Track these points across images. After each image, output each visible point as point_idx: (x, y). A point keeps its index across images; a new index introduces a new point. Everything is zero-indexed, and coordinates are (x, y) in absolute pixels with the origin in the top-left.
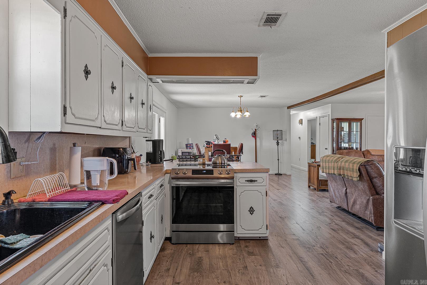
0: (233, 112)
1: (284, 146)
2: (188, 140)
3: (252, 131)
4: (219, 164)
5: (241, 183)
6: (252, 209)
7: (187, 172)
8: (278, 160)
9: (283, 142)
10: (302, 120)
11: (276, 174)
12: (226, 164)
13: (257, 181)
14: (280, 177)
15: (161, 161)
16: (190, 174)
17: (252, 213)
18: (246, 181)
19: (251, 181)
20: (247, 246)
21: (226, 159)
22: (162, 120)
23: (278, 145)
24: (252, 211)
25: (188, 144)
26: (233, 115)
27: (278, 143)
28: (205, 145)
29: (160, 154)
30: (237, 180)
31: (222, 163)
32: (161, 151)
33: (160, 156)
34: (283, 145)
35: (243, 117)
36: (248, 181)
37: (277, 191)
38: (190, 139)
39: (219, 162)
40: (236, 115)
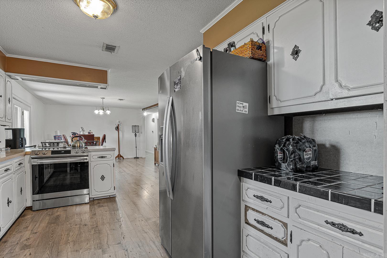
0: (96, 110)
1: (140, 138)
2: (56, 132)
3: (116, 126)
4: (78, 146)
5: (95, 159)
6: (103, 177)
7: (46, 153)
8: (136, 147)
9: (139, 134)
10: (154, 119)
11: (134, 158)
12: (83, 147)
13: (106, 157)
14: (138, 159)
15: (22, 146)
16: (50, 154)
17: (103, 179)
18: (98, 157)
19: (102, 157)
20: (99, 203)
21: (83, 143)
22: (26, 113)
23: (136, 136)
24: (103, 178)
25: (56, 136)
26: (96, 112)
27: (136, 135)
28: (71, 135)
29: (21, 141)
30: (91, 157)
31: (80, 146)
32: (22, 138)
33: (20, 143)
34: (139, 136)
35: (105, 114)
36: (99, 158)
37: (132, 168)
38: (58, 131)
39: (77, 145)
40: (99, 112)
